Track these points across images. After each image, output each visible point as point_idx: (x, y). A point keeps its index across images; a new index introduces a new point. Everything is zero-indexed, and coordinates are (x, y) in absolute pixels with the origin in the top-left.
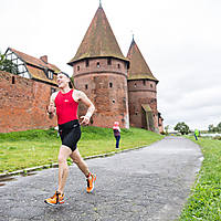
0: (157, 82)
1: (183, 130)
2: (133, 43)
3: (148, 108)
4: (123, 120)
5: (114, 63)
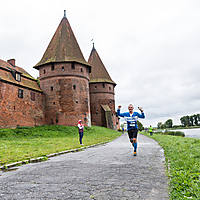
0: (115, 85)
2: (94, 50)
4: (85, 119)
5: (77, 67)
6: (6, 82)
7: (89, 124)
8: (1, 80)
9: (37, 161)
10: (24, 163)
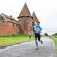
0: (40, 23)
2: (34, 12)
7: (32, 34)
8: (8, 21)
9: (18, 44)
10: (15, 44)
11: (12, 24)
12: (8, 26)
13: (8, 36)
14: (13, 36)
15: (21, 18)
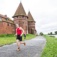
0: (35, 22)
1: (42, 34)
2: (29, 12)
3: (33, 29)
4: (26, 32)
5: (24, 17)
6: (4, 21)
8: (3, 21)
11: (7, 23)
12: (3, 26)
13: (3, 36)
14: (8, 35)
15: (16, 18)
